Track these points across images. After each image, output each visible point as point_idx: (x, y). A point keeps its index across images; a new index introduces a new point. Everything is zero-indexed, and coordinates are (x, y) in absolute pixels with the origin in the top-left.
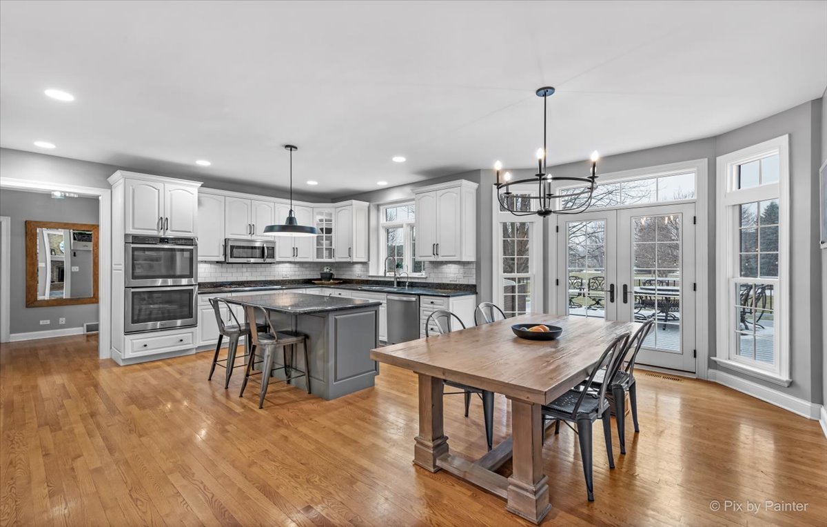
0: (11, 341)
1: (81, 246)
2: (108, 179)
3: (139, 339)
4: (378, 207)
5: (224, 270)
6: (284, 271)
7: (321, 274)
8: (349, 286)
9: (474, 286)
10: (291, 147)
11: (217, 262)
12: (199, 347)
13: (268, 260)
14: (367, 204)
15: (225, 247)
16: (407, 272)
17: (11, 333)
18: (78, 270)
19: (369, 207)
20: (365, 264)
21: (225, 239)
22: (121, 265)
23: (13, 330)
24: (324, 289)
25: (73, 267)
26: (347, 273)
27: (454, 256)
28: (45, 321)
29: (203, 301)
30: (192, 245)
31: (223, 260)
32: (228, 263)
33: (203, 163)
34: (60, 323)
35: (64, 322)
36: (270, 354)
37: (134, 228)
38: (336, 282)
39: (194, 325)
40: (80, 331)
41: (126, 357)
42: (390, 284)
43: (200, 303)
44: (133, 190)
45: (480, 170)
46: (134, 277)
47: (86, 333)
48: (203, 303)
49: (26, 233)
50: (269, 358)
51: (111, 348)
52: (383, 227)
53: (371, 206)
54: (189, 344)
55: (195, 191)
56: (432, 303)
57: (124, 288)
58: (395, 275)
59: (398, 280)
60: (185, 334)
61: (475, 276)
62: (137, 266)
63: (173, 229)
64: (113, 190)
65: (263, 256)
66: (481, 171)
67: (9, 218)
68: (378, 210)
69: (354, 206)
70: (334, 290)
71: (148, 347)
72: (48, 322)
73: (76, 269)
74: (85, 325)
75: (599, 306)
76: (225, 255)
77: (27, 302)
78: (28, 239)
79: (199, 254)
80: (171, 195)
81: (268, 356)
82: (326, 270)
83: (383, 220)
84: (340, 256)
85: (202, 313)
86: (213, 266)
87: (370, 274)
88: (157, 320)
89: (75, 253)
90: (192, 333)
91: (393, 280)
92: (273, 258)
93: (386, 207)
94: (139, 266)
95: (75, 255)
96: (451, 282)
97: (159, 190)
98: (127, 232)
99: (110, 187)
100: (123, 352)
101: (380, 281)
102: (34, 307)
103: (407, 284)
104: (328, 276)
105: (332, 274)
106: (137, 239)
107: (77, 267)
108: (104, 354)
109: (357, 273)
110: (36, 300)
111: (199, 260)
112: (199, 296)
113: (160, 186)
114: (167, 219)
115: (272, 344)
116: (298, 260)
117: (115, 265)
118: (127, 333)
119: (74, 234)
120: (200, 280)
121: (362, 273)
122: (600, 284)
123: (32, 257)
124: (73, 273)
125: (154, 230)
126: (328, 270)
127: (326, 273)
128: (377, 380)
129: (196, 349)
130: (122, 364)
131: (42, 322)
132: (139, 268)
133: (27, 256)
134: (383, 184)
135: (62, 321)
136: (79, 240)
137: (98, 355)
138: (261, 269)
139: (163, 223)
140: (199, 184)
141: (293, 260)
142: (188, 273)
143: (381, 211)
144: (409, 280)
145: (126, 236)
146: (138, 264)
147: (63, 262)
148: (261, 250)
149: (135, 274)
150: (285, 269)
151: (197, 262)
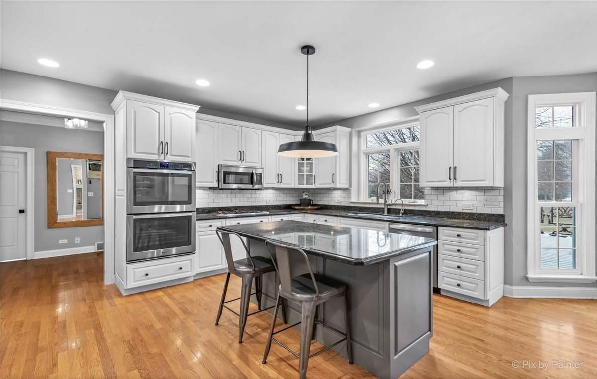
0: (35, 258)
1: (94, 175)
2: (112, 105)
3: (139, 268)
4: (359, 132)
5: (216, 196)
6: (267, 197)
7: (301, 199)
8: (328, 212)
9: (503, 216)
10: (308, 49)
11: (210, 188)
12: (197, 274)
13: (256, 187)
14: (349, 130)
15: (218, 172)
16: (395, 198)
17: (35, 251)
18: (92, 195)
19: (351, 134)
20: (346, 190)
21: (219, 166)
22: (123, 190)
23: (37, 248)
24: (307, 215)
25: (88, 193)
26: (325, 199)
27: (483, 180)
28: (63, 240)
29: (200, 227)
30: (191, 170)
31: (217, 186)
32: (221, 189)
33: (202, 84)
34: (76, 242)
35: (78, 242)
36: (309, 314)
37: (135, 152)
38: (317, 207)
39: (191, 252)
40: (92, 249)
41: (129, 287)
42: (379, 211)
43: (197, 229)
44: (135, 112)
45: (512, 78)
46: (136, 204)
47: (96, 251)
48: (201, 230)
49: (47, 162)
50: (309, 320)
51: (115, 273)
52: (364, 153)
53: (353, 132)
54: (188, 271)
55: (193, 114)
56: (459, 236)
57: (126, 215)
58: (385, 201)
59: (388, 207)
60: (183, 261)
61: (502, 204)
62: (137, 192)
63: (173, 154)
64: (116, 115)
65: (252, 183)
66: (514, 79)
67: (34, 149)
68: (359, 136)
69: (338, 132)
70: (318, 216)
71: (150, 276)
72: (65, 241)
73: (91, 194)
74: (96, 244)
75: (566, 233)
76: (218, 181)
77: (48, 224)
78: (49, 168)
79: (196, 180)
80: (171, 118)
81: (307, 317)
82: (305, 196)
83: (363, 147)
84: (321, 183)
85: (200, 239)
86: (206, 192)
87: (352, 201)
88: (154, 248)
89: (90, 181)
90: (191, 260)
91: (383, 206)
92: (261, 184)
93: (365, 132)
94: (140, 192)
95: (90, 183)
96: (464, 211)
97: (159, 113)
98: (129, 157)
99: (113, 113)
100: (125, 280)
101: (364, 208)
102: (54, 228)
103: (402, 211)
104: (308, 202)
105: (311, 200)
106: (138, 164)
107: (92, 193)
108: (109, 280)
109: (337, 198)
110: (55, 222)
111: (196, 186)
112: (197, 222)
113: (160, 108)
114: (167, 143)
115: (311, 300)
116: (282, 186)
117: (119, 190)
118: (130, 261)
119: (89, 165)
120: (197, 206)
121: (342, 199)
122: (565, 211)
123: (52, 183)
124: (88, 198)
125: (155, 154)
126: (307, 196)
127: (305, 199)
128: (432, 345)
129: (194, 276)
130: (124, 294)
131: (61, 242)
132: (139, 194)
133: (48, 183)
134: (374, 106)
135: (77, 240)
136: (93, 170)
137: (103, 279)
138: (249, 195)
139: (163, 147)
140: (197, 108)
141: (277, 187)
142: (186, 199)
143: (362, 137)
144: (404, 208)
145: (128, 160)
146: (139, 190)
147: (81, 189)
148: (250, 176)
149: (137, 201)
150: (268, 195)
151: (195, 188)
